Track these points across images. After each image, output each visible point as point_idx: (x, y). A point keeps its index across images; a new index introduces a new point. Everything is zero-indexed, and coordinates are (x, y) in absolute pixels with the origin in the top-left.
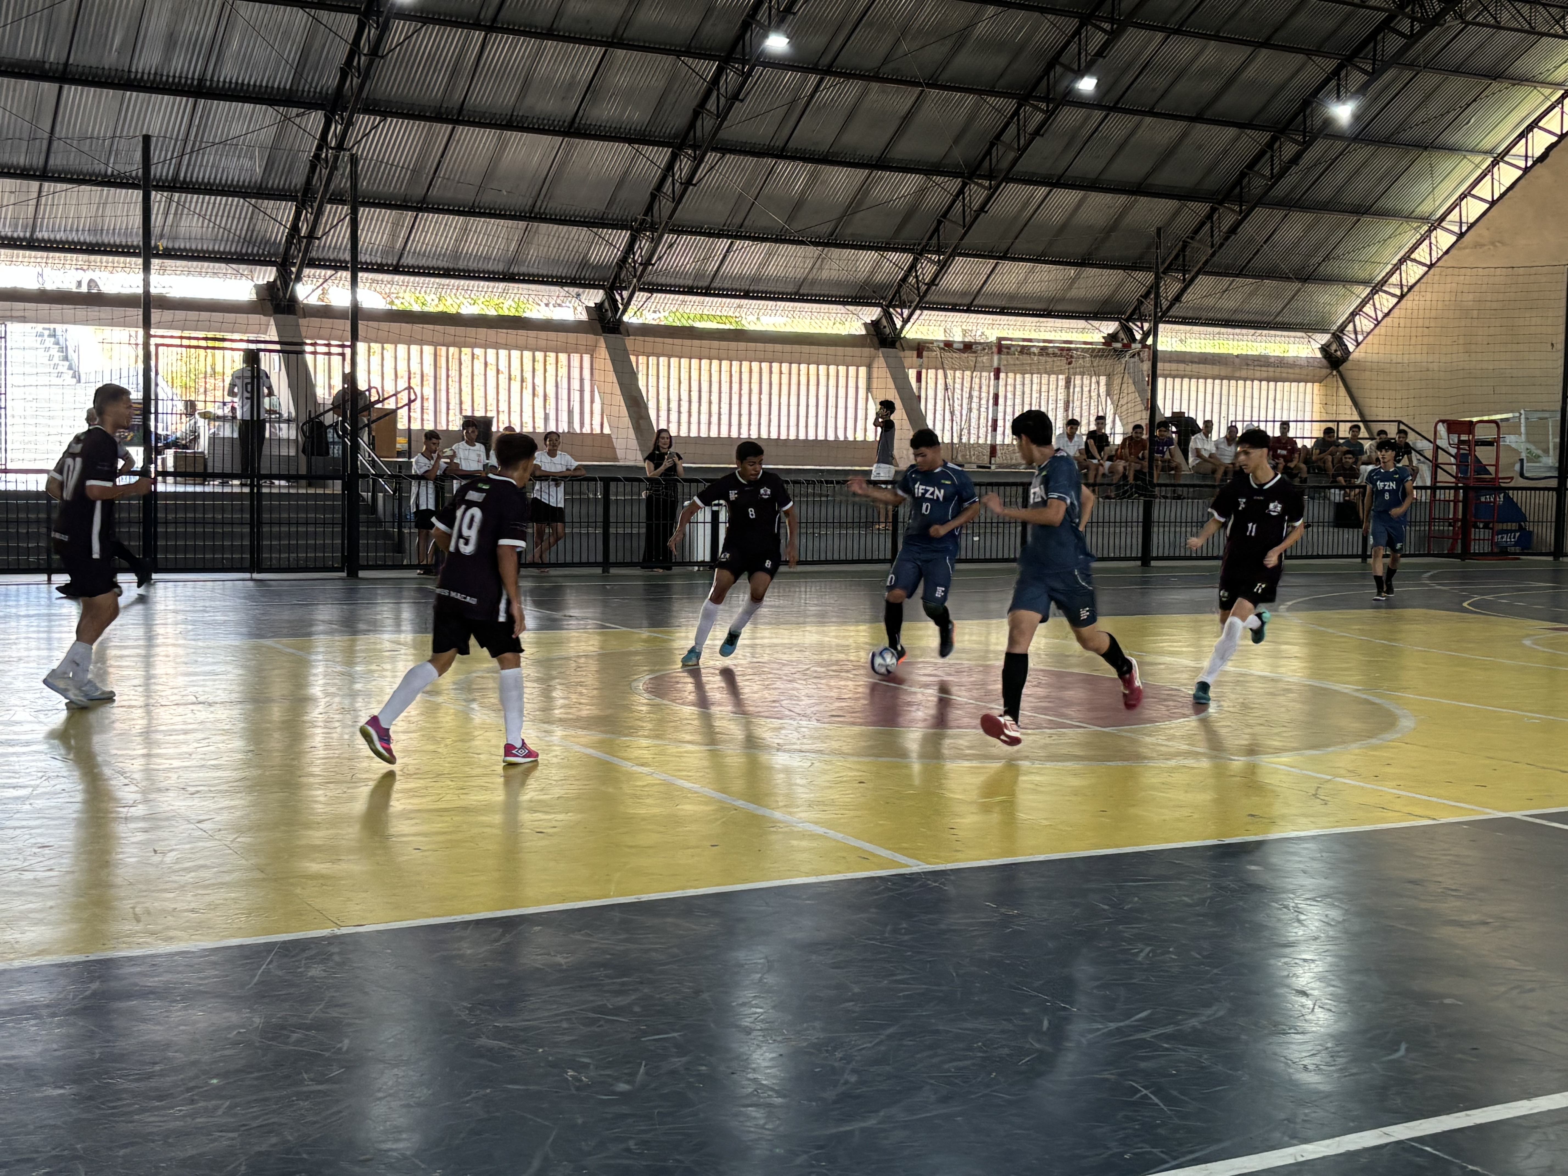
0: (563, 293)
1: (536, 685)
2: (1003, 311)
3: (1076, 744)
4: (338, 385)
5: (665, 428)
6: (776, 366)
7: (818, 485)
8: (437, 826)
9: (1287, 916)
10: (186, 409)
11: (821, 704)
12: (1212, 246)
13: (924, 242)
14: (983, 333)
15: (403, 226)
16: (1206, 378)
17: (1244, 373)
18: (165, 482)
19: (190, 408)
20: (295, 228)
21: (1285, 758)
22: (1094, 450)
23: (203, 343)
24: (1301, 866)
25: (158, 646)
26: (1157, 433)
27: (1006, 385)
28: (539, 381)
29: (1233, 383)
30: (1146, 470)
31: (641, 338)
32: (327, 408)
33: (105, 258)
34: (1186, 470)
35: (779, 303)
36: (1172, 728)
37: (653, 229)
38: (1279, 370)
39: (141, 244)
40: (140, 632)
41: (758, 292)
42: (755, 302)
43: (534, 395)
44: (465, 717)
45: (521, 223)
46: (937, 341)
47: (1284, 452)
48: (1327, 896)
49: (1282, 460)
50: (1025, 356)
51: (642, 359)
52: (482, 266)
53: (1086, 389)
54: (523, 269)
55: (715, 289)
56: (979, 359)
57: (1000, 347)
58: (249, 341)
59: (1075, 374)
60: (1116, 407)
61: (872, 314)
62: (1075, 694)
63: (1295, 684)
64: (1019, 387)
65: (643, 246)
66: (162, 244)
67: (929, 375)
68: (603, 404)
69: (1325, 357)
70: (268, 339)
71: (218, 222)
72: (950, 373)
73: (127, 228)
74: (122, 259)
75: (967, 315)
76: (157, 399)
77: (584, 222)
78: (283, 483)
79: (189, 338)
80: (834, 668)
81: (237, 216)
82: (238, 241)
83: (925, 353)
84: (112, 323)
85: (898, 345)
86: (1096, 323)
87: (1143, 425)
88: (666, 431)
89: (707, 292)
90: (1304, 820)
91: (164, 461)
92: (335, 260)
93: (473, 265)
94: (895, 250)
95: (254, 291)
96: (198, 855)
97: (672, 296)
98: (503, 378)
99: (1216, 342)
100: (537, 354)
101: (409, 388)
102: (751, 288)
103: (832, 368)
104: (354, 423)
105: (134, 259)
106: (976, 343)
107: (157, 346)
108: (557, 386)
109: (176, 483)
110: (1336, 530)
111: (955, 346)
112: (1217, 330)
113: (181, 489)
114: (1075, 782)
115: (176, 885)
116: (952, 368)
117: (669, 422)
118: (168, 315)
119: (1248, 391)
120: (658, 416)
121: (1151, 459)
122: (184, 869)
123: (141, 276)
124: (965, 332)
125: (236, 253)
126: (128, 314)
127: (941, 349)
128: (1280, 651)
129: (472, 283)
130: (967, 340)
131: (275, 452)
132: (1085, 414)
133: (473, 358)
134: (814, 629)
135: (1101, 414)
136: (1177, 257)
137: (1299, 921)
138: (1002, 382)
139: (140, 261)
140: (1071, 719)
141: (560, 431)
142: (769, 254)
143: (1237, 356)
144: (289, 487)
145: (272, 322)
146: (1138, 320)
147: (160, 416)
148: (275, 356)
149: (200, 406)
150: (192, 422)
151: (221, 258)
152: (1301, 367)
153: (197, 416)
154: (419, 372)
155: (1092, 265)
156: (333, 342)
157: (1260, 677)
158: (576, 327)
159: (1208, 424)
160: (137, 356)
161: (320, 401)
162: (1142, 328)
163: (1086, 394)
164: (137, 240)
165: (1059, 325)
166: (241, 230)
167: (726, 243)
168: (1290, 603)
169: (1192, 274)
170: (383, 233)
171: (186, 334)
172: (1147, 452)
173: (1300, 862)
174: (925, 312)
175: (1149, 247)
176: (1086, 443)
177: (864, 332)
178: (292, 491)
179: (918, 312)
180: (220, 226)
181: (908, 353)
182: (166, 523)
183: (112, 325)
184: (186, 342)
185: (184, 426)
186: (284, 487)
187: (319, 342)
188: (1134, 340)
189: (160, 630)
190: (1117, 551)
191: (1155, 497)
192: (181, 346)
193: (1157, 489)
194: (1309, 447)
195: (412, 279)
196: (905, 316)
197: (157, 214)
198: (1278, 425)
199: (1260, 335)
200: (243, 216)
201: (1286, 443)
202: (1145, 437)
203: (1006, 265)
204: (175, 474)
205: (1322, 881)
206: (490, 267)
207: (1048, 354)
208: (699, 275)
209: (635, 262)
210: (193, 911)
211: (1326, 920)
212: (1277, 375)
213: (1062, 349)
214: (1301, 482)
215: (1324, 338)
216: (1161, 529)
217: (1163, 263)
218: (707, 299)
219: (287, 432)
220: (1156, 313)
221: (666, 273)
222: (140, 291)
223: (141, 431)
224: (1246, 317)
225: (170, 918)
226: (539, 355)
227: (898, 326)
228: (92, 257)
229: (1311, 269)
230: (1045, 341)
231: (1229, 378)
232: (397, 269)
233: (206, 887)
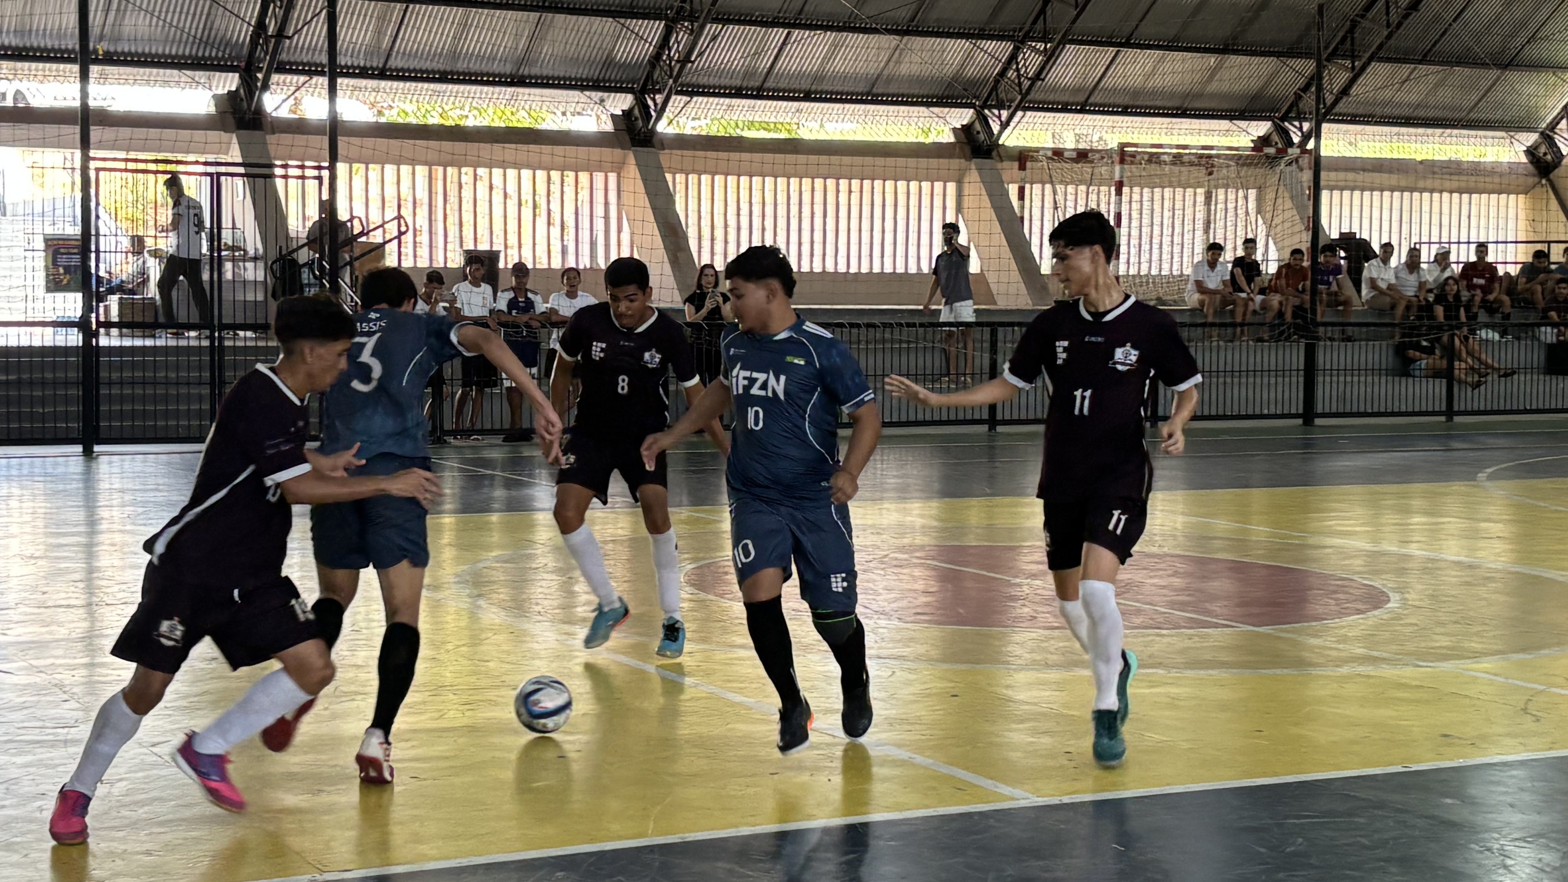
0: (583, 99)
1: (554, 577)
2: (1125, 111)
3: (1223, 648)
4: (313, 214)
5: (709, 262)
6: (843, 183)
7: (897, 331)
8: (439, 749)
9: (1489, 861)
10: (133, 245)
11: (902, 598)
12: (1388, 25)
13: (1027, 28)
14: (1101, 139)
15: (390, 21)
16: (1382, 190)
17: (1429, 183)
18: (108, 334)
19: (138, 245)
20: (261, 26)
21: (1486, 664)
22: (1242, 281)
23: (152, 167)
24: (1509, 799)
25: (102, 532)
26: (1321, 259)
27: (1130, 202)
28: (555, 207)
29: (1416, 195)
30: (1308, 306)
31: (679, 152)
32: (300, 244)
33: (34, 65)
34: (1357, 306)
35: (847, 106)
36: (1344, 627)
37: (692, 18)
38: (1473, 178)
39: (77, 47)
40: (80, 515)
41: (821, 92)
42: (817, 105)
43: (549, 224)
44: (473, 616)
45: (532, 14)
46: (1043, 148)
47: (1482, 281)
48: (1540, 835)
49: (1478, 292)
50: (1153, 166)
51: (680, 178)
52: (484, 67)
53: (1231, 206)
54: (535, 71)
55: (769, 90)
56: (1096, 171)
57: (1124, 155)
58: (206, 164)
59: (1217, 187)
60: (1270, 227)
61: (963, 116)
62: (1221, 585)
63: (1497, 571)
64: (1146, 204)
65: (681, 39)
66: (102, 48)
67: (1034, 191)
68: (632, 234)
69: (1531, 162)
70: (230, 160)
71: (168, 20)
72: (1060, 188)
73: (60, 29)
74: (54, 66)
75: (1081, 116)
76: (97, 235)
77: (609, 11)
78: (249, 334)
79: (136, 161)
80: (918, 554)
81: (192, 11)
82: (193, 43)
83: (1029, 164)
84: (44, 143)
85: (994, 153)
86: (1243, 124)
87: (1304, 249)
88: (711, 266)
89: (759, 93)
90: (1509, 741)
91: (107, 309)
92: (309, 64)
93: (474, 67)
94: (991, 37)
95: (212, 103)
96: (152, 785)
97: (716, 100)
98: (512, 205)
99: (1395, 145)
100: (553, 173)
101: (399, 217)
102: (814, 88)
103: (914, 185)
104: (334, 260)
105: (69, 66)
106: (1092, 150)
107: (98, 170)
108: (577, 213)
109: (121, 335)
110: (1548, 378)
111: (1066, 154)
112: (1395, 129)
113: (127, 343)
114: (1224, 694)
115: (127, 822)
116: (1061, 182)
117: (713, 254)
118: (109, 133)
119: (1436, 204)
120: (700, 247)
121: (1314, 292)
122: (136, 803)
123: (78, 86)
124: (1078, 138)
125: (190, 56)
126: (63, 132)
127: (1048, 158)
128: (1477, 531)
129: (474, 88)
130: (1080, 147)
131: (240, 297)
132: (1230, 235)
133: (475, 180)
134: (892, 506)
135: (1250, 236)
136: (1343, 40)
137: (1505, 867)
138: (1125, 198)
139: (76, 68)
140: (1216, 616)
141: (581, 267)
142: (835, 46)
143: (1421, 162)
144: (256, 339)
145: (235, 140)
146: (1295, 119)
147: (102, 255)
148: (239, 181)
149: (149, 242)
150: (141, 262)
151: (172, 63)
152: (1501, 175)
153: (146, 255)
154: (410, 199)
155: (1236, 52)
156: (307, 163)
157: (1454, 562)
158: (600, 140)
159: (1387, 248)
160: (73, 184)
161: (293, 234)
162: (1301, 129)
163: (1231, 213)
164: (73, 43)
165: (1197, 126)
166: (197, 29)
167: (782, 33)
168: (1489, 470)
169: (1364, 60)
170: (367, 31)
171: (132, 155)
172: (1308, 283)
173: (1506, 793)
174: (1029, 113)
175: (1308, 28)
176: (1232, 273)
177: (952, 139)
178: (261, 344)
179: (1020, 114)
180: (171, 25)
181: (1006, 164)
182: (110, 384)
183: (44, 145)
184: (131, 166)
185: (130, 266)
186: (251, 339)
187: (291, 163)
188: (1290, 143)
189: (104, 513)
190: (1272, 407)
191: (1318, 339)
192: (126, 170)
193: (1321, 329)
194: (1513, 274)
195: (401, 84)
196: (1003, 118)
197: (96, 11)
198: (1473, 247)
199: (1450, 136)
200: (198, 12)
201: (1484, 270)
202: (1306, 264)
203: (1129, 54)
204: (119, 325)
205: (1535, 817)
206: (496, 68)
207: (1182, 163)
208: (749, 73)
209: (670, 58)
210: (148, 853)
211: (1539, 866)
212: (1472, 185)
213: (1201, 156)
214: (1503, 318)
215: (1530, 138)
216: (1328, 379)
217: (1326, 48)
218: (759, 102)
219: (254, 272)
220: (1318, 110)
221: (709, 72)
222: (77, 104)
223: (79, 272)
224: (1431, 114)
225: (119, 862)
226: (555, 175)
227: (996, 132)
228: (19, 65)
229: (1514, 52)
230: (1178, 147)
231: (1412, 190)
232: (383, 74)
233: (161, 824)
